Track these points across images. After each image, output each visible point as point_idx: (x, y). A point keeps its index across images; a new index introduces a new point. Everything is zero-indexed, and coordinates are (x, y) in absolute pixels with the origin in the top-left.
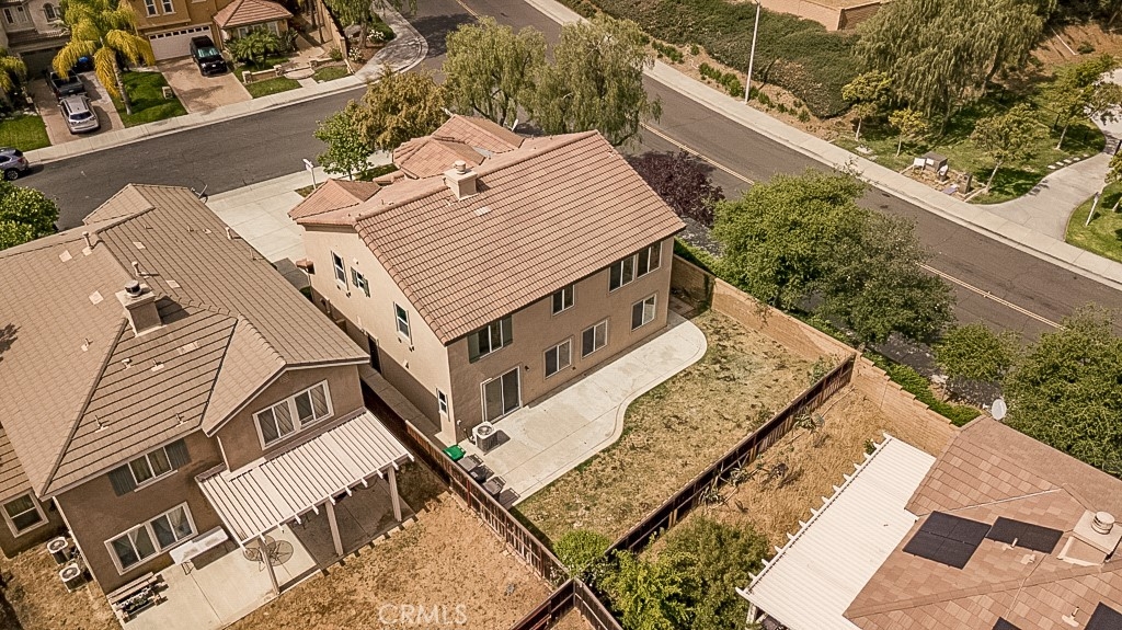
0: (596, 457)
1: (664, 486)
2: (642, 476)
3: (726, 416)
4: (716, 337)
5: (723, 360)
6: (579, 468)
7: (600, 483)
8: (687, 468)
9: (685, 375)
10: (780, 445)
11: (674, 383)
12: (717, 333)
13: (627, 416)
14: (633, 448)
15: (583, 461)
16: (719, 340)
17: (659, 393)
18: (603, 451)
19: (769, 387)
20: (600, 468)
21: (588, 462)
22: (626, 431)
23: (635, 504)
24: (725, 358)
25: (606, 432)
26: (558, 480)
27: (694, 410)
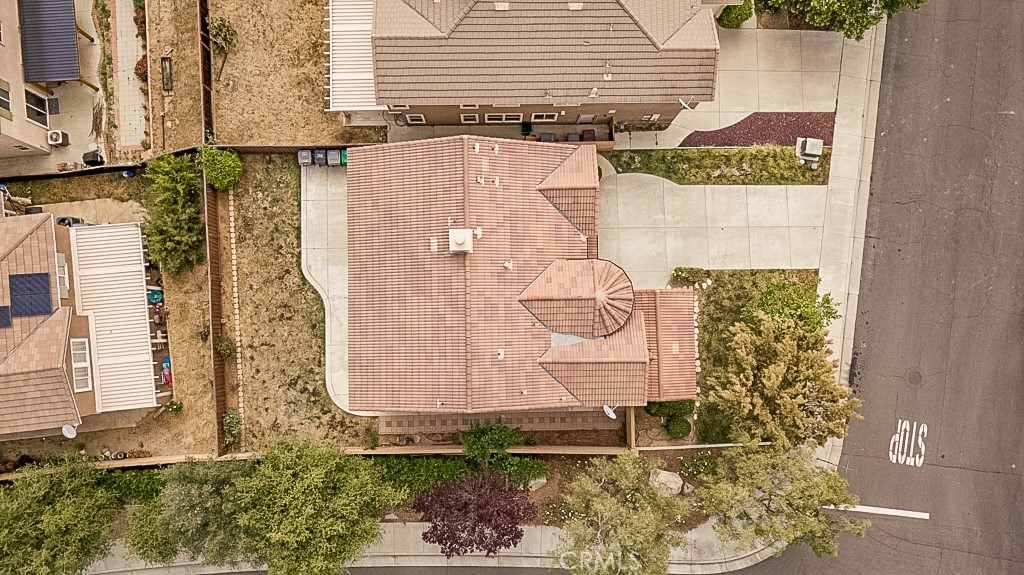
0: (299, 246)
6: (299, 229)
9: (320, 362)
11: (320, 347)
13: (315, 292)
14: (288, 272)
15: (302, 236)
16: (333, 417)
17: (317, 328)
18: (300, 253)
19: (265, 399)
20: (288, 240)
21: (299, 237)
22: (303, 278)
23: (248, 235)
24: (314, 402)
25: (312, 268)
26: (300, 210)
27: (286, 335)
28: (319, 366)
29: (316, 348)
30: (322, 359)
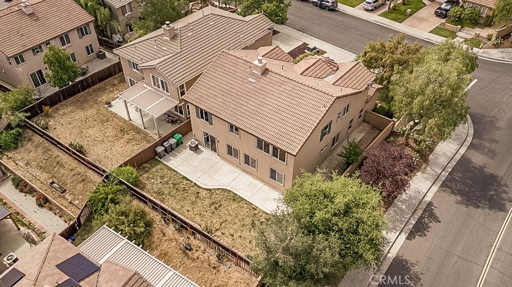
0: (192, 182)
2: (180, 197)
6: (184, 178)
7: (175, 184)
11: (246, 204)
13: (218, 189)
14: (198, 193)
15: (188, 178)
17: (236, 198)
18: (195, 184)
20: (184, 183)
21: (188, 180)
22: (207, 190)
25: (207, 183)
26: (177, 172)
27: (227, 212)
28: (256, 209)
29: (245, 206)
30: (253, 206)
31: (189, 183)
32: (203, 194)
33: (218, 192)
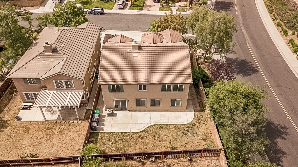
1: (134, 150)
2: (132, 144)
3: (171, 143)
4: (196, 121)
5: (191, 128)
6: (122, 133)
7: (122, 139)
8: (145, 150)
9: (176, 126)
10: (175, 160)
11: (170, 126)
12: (198, 120)
13: (148, 128)
14: (140, 136)
15: (125, 132)
16: (196, 122)
17: (162, 127)
18: (132, 132)
19: (193, 143)
20: (126, 136)
21: (126, 133)
22: (143, 131)
23: (123, 150)
24: (192, 128)
25: (138, 128)
26: (115, 133)
27: (166, 136)
29: (170, 127)
31: (129, 134)
32: (143, 135)
33: (150, 129)
